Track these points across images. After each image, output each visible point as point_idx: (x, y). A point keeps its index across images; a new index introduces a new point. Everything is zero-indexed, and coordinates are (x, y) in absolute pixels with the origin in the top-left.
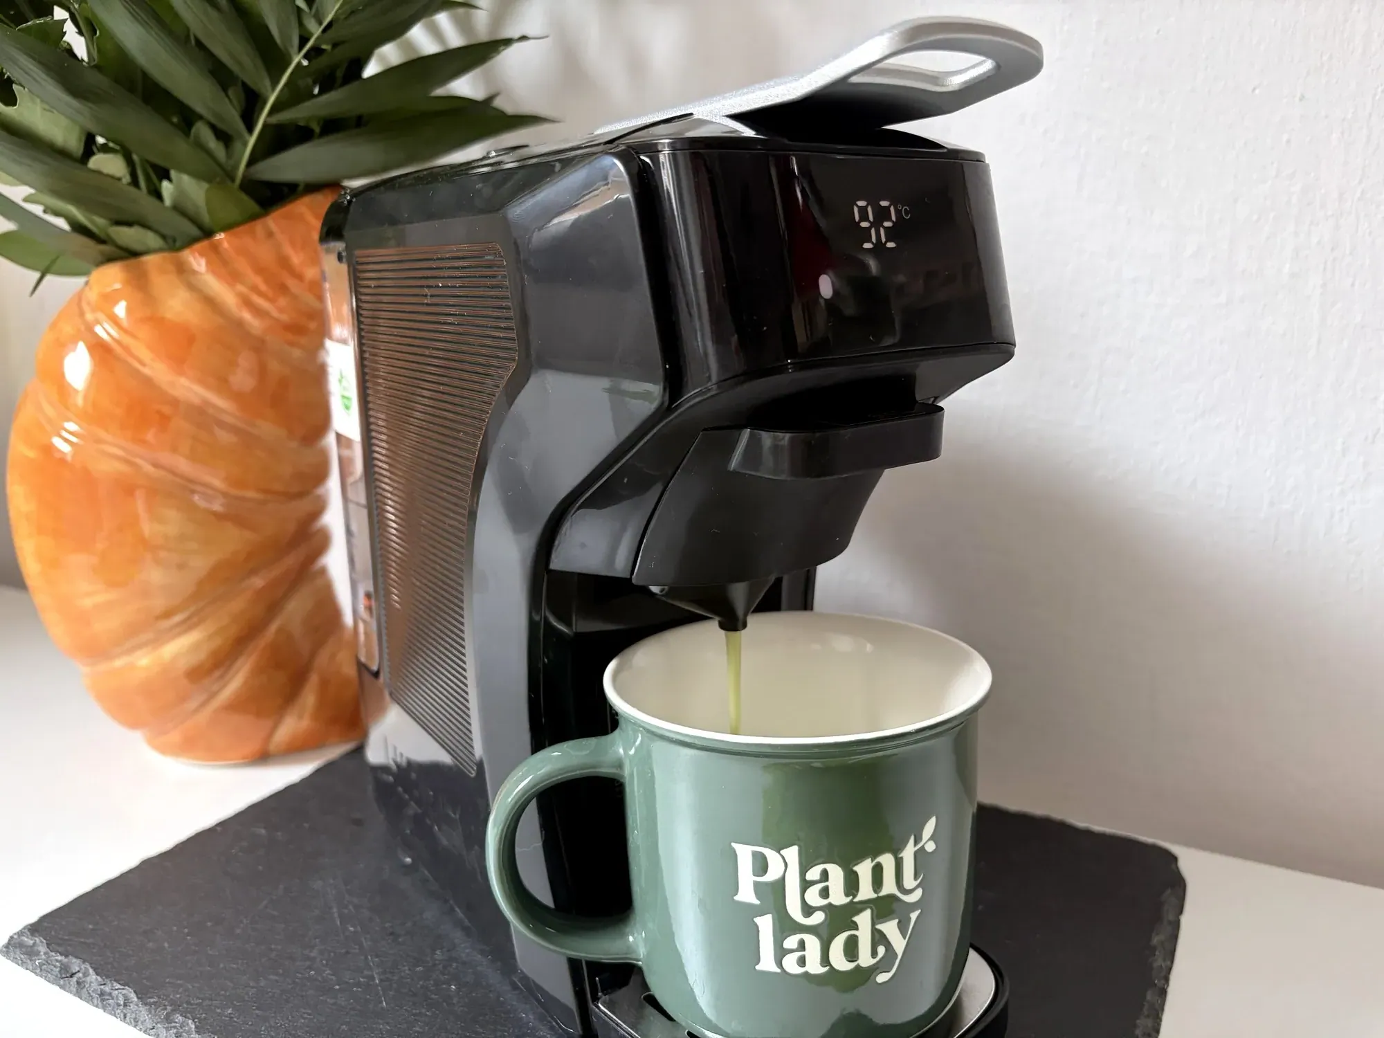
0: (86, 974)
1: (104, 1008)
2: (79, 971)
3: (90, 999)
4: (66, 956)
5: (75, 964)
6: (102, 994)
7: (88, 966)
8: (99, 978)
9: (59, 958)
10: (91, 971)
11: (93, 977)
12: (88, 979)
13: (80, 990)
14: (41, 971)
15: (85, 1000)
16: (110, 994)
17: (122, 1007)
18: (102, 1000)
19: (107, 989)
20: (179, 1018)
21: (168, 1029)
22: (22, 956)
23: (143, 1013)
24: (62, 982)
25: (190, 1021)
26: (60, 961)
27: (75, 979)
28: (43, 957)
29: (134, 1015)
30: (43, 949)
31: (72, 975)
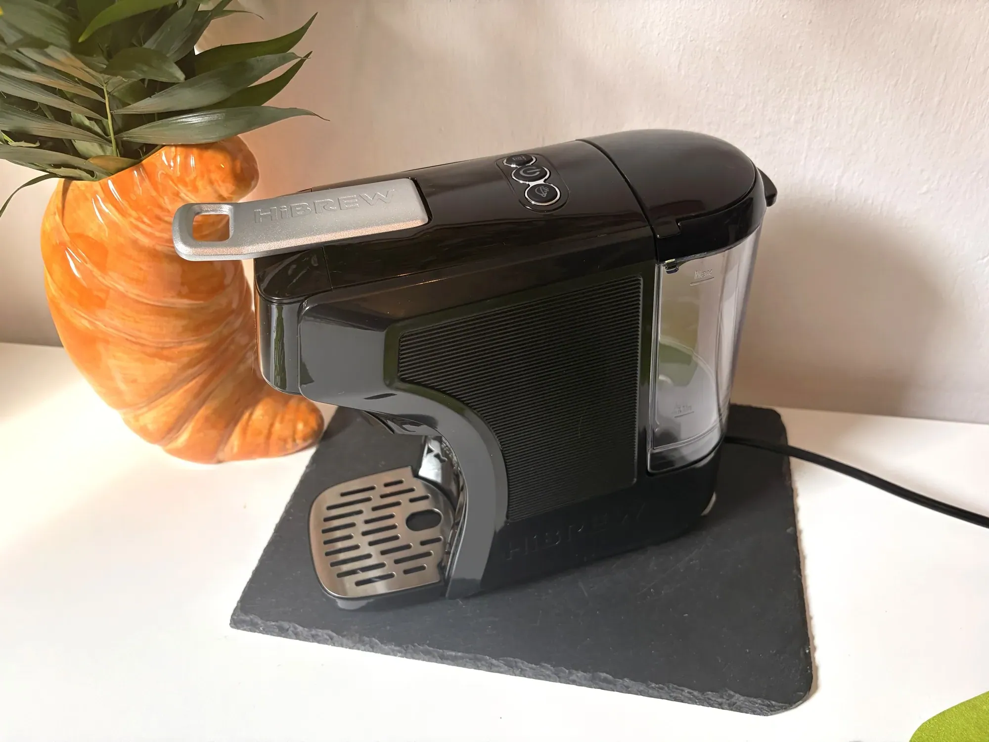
0: (296, 628)
1: (319, 642)
2: (290, 627)
3: (306, 639)
4: (277, 621)
5: (286, 625)
6: (313, 636)
7: (293, 624)
8: (305, 629)
9: (274, 623)
10: (297, 626)
11: (300, 628)
12: (298, 630)
13: (297, 636)
14: (266, 631)
15: (303, 640)
16: (317, 635)
17: (330, 640)
18: (315, 638)
19: (313, 632)
20: (366, 639)
21: (364, 645)
22: (249, 627)
23: (345, 640)
24: (283, 635)
25: (373, 639)
26: (275, 625)
27: (290, 632)
28: (262, 625)
29: (340, 643)
30: (260, 622)
31: (287, 630)
